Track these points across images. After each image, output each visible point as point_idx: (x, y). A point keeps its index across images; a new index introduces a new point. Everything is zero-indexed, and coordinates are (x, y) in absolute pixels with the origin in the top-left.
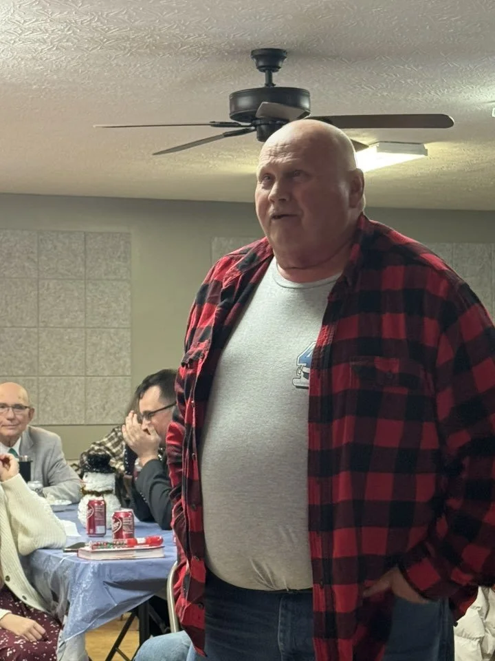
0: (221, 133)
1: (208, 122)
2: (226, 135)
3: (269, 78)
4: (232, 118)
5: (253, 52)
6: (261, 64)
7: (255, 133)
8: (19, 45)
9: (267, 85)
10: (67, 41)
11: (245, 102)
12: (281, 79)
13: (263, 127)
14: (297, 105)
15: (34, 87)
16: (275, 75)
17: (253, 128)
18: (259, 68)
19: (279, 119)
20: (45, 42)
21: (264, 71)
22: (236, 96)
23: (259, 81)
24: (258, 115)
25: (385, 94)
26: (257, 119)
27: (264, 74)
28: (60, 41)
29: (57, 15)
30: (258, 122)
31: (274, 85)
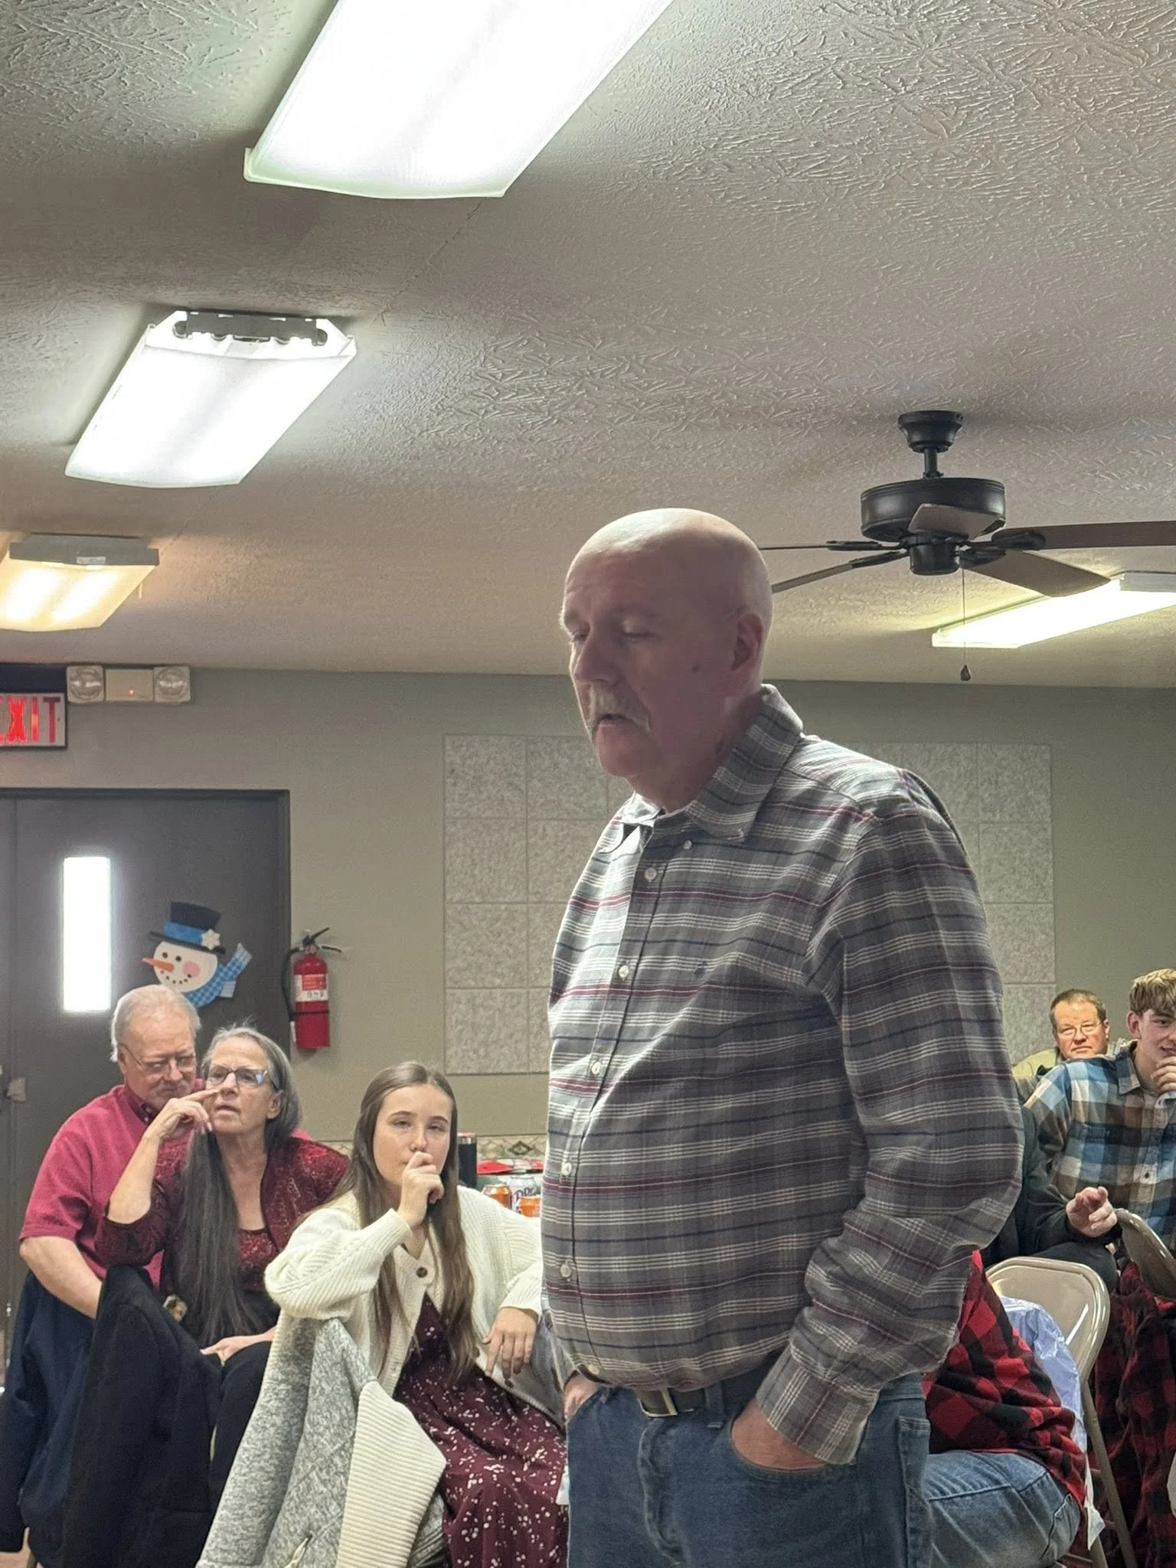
0: (846, 562)
1: (824, 543)
2: (856, 564)
3: (932, 463)
4: (865, 534)
5: (901, 418)
6: (916, 438)
7: (908, 558)
8: (494, 416)
9: (927, 475)
10: (577, 407)
11: (888, 506)
12: (953, 465)
13: (921, 548)
14: (981, 507)
15: (520, 489)
16: (940, 457)
17: (903, 551)
18: (913, 445)
19: (950, 534)
20: (538, 410)
21: (922, 451)
22: (872, 497)
23: (914, 468)
24: (912, 528)
25: (1137, 486)
26: (912, 535)
27: (922, 455)
28: (564, 408)
29: (559, 363)
30: (913, 540)
31: (939, 474)
